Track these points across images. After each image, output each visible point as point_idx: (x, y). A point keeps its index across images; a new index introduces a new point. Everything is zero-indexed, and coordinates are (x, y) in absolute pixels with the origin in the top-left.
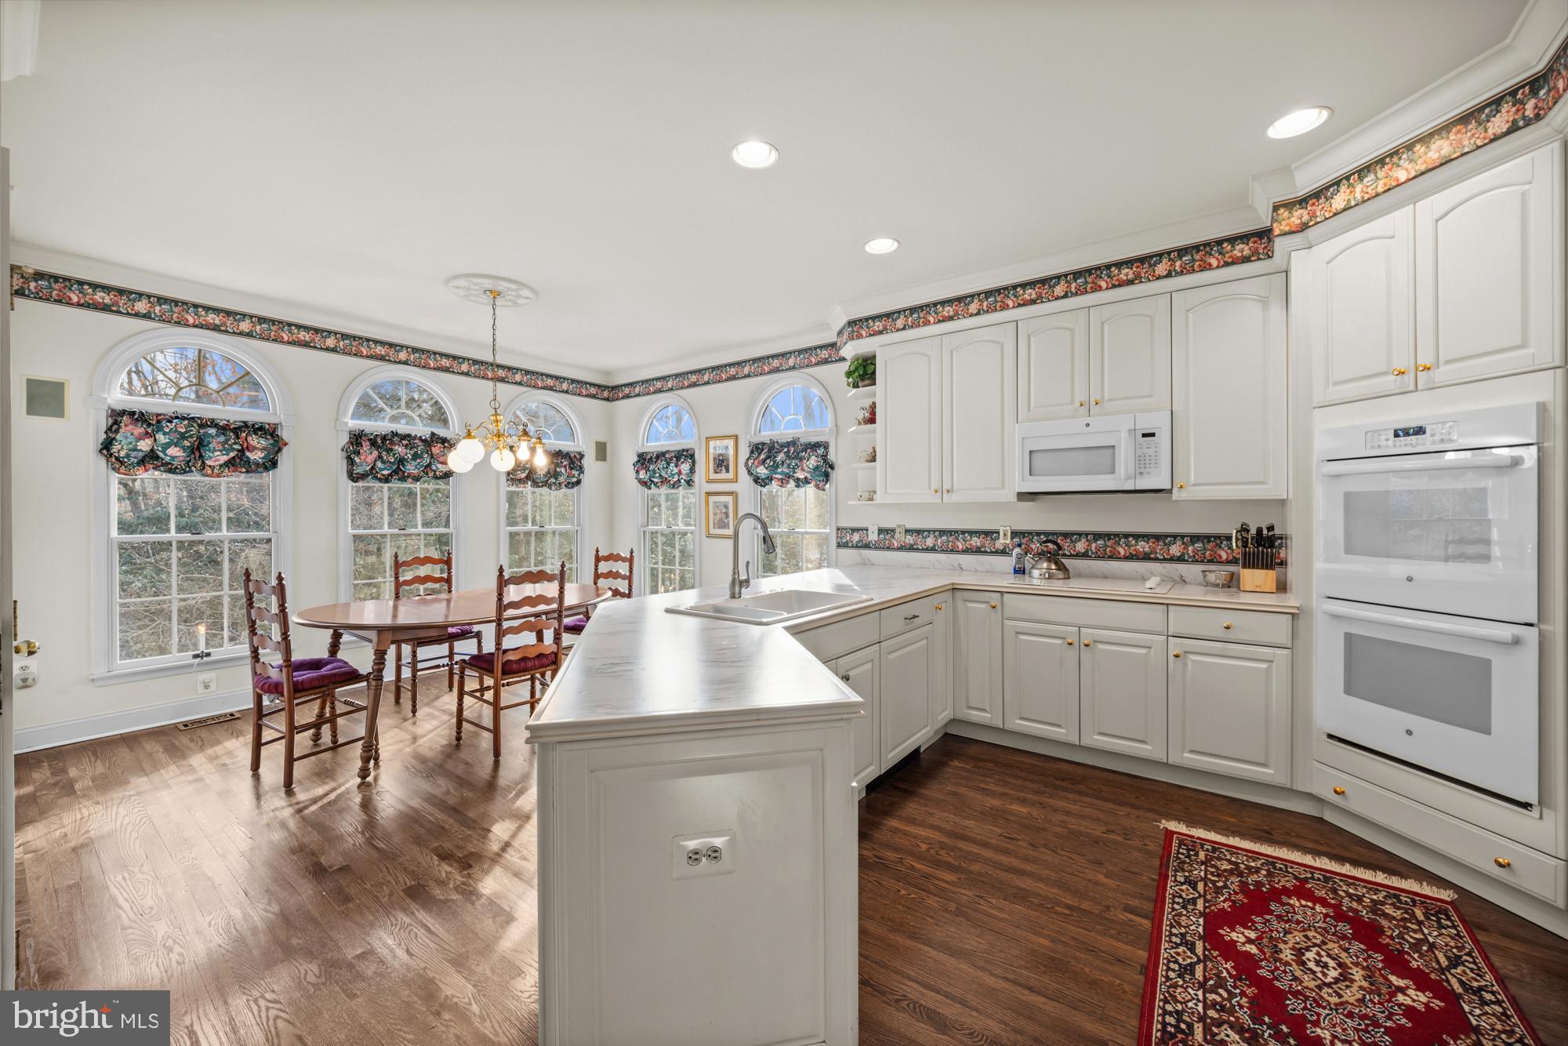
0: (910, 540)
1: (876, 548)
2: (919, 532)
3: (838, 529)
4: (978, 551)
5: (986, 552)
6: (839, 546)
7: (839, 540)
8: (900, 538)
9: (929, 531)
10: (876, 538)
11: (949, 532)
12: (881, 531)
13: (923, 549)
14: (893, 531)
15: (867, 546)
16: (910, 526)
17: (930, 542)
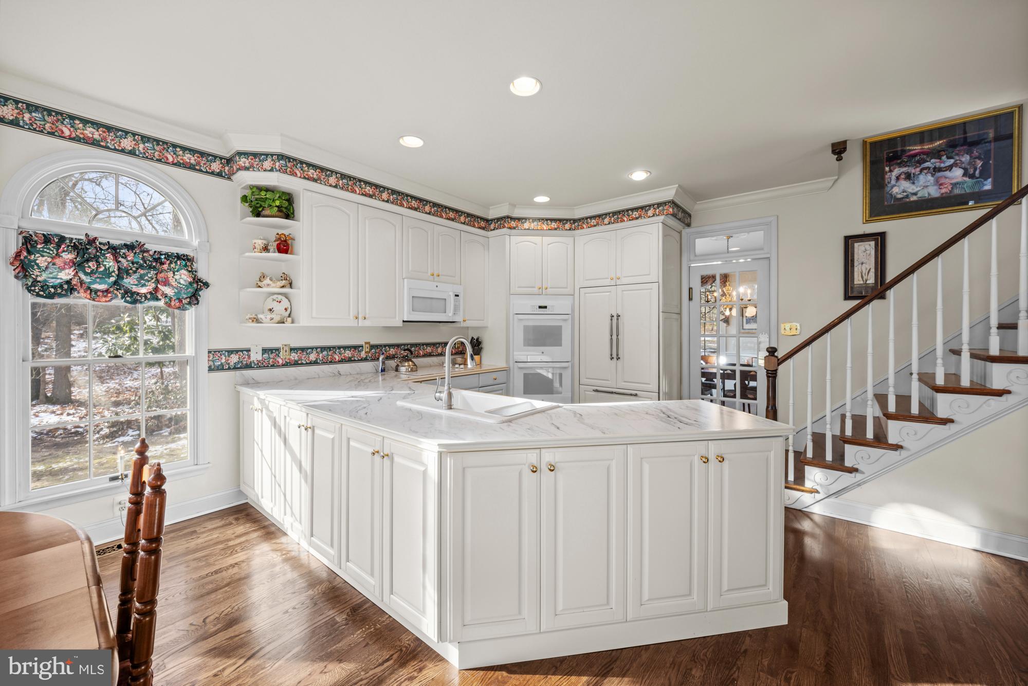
0: (294, 356)
1: (259, 367)
2: (303, 349)
3: (209, 352)
4: (349, 360)
5: (355, 360)
6: (210, 369)
7: (211, 363)
8: (283, 356)
9: (312, 348)
10: (260, 358)
11: (329, 348)
12: (265, 351)
13: (307, 363)
14: (278, 350)
15: (248, 366)
16: (293, 345)
17: (313, 357)
